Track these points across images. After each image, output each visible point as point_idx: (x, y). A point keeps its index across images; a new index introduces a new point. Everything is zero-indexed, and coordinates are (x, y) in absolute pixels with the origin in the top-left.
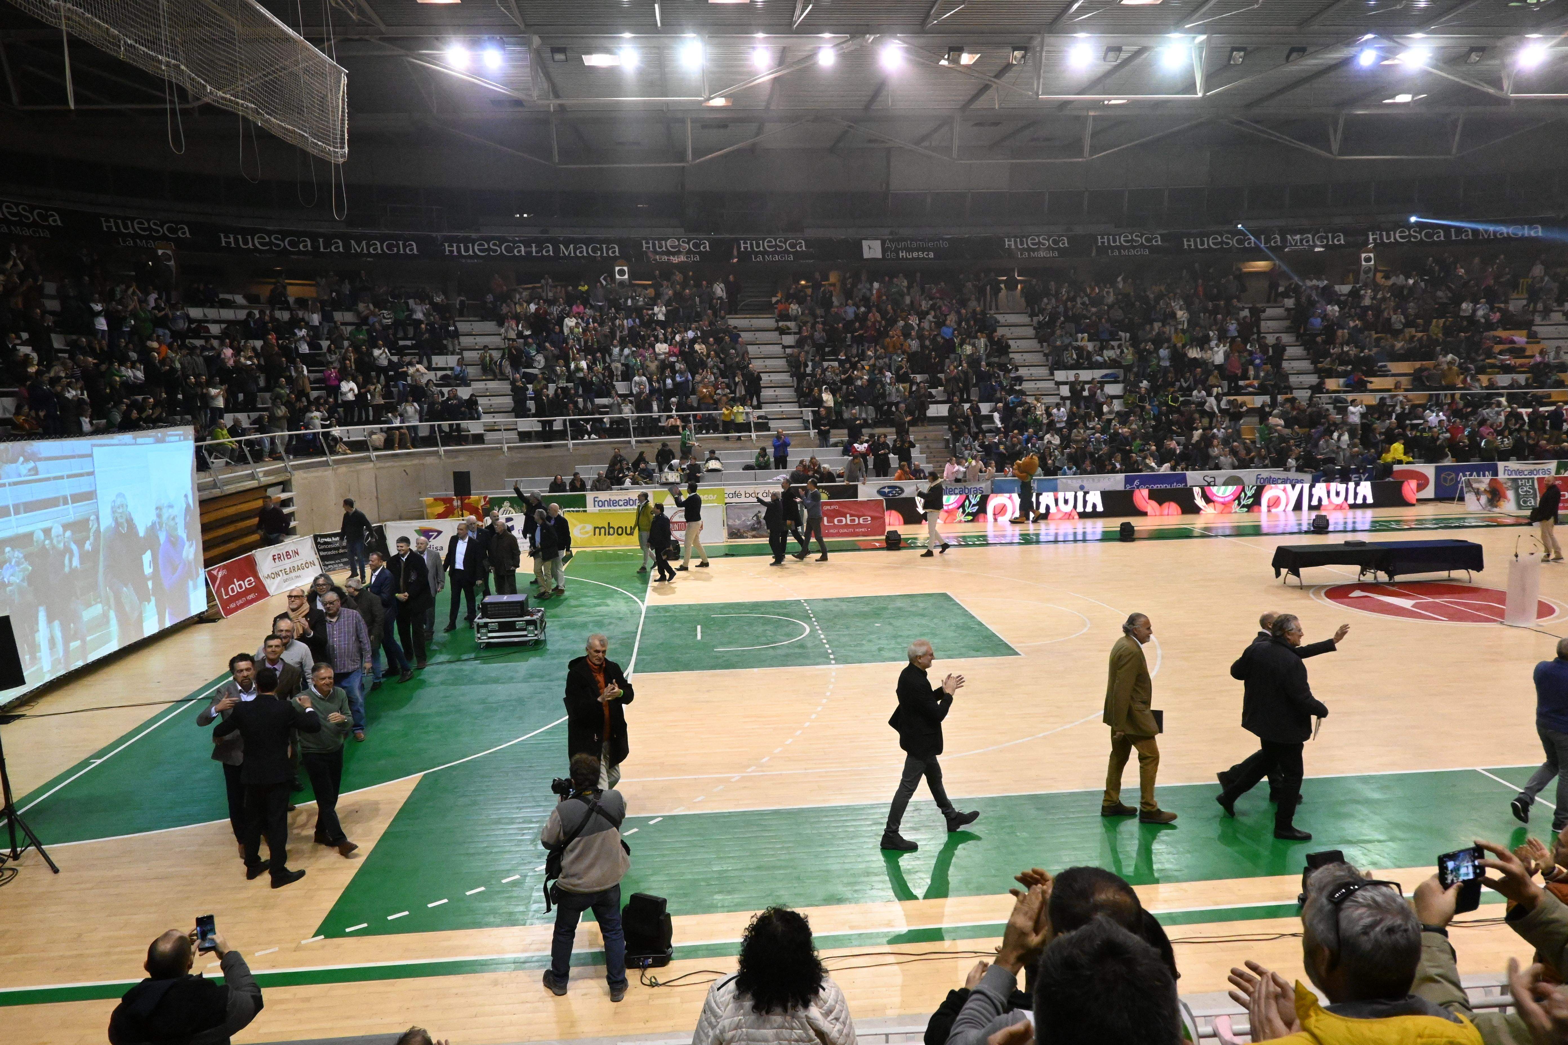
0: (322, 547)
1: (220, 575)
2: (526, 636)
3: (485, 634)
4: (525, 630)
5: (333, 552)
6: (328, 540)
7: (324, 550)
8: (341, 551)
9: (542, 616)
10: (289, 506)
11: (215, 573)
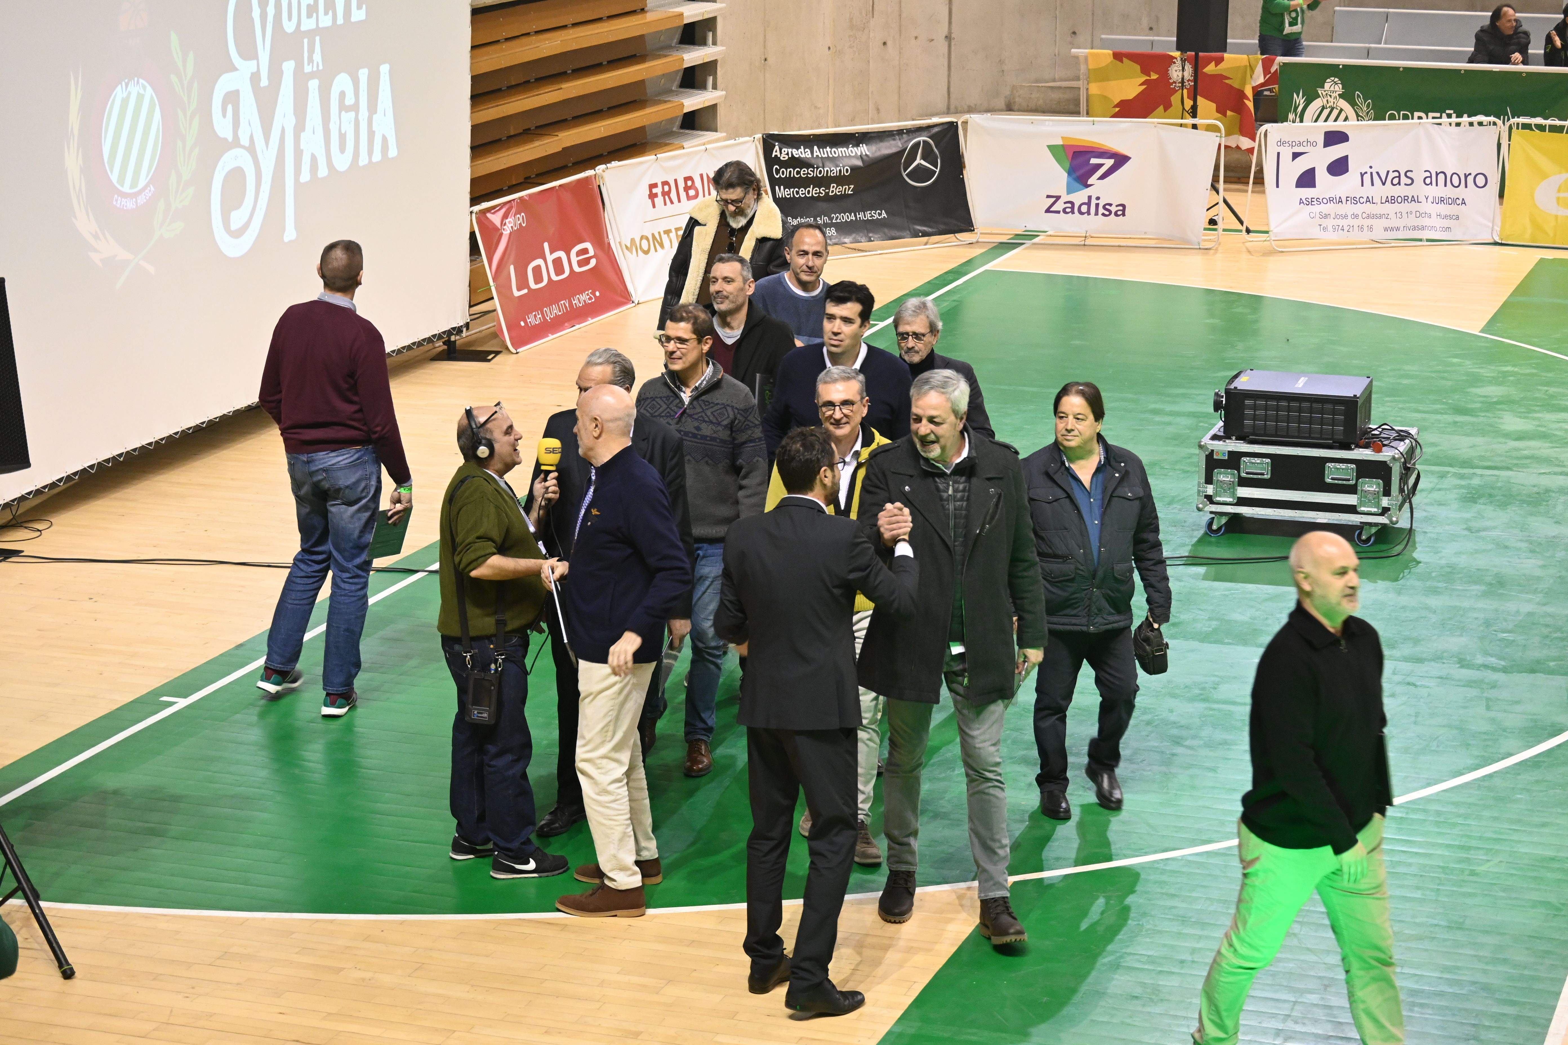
0: (785, 173)
1: (507, 231)
2: (1351, 509)
3: (1231, 487)
4: (1351, 490)
5: (813, 191)
6: (802, 153)
7: (789, 183)
8: (835, 190)
9: (1411, 451)
10: (704, 43)
11: (495, 219)
